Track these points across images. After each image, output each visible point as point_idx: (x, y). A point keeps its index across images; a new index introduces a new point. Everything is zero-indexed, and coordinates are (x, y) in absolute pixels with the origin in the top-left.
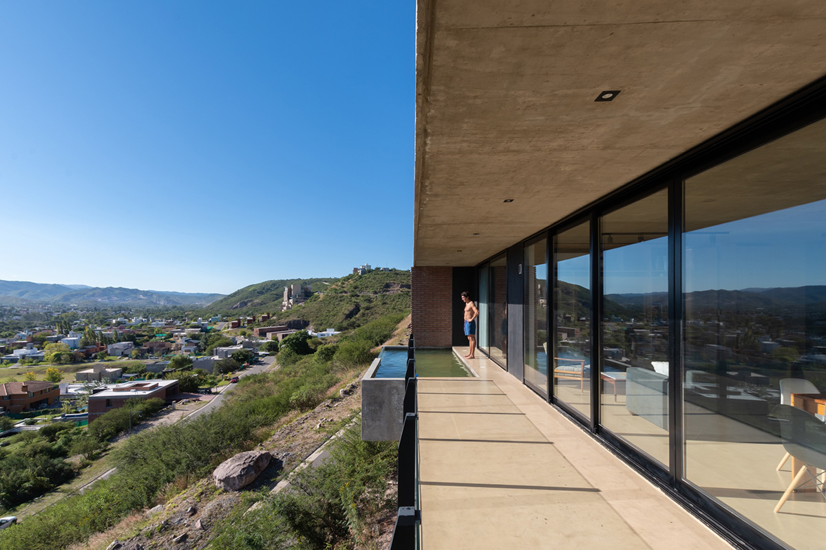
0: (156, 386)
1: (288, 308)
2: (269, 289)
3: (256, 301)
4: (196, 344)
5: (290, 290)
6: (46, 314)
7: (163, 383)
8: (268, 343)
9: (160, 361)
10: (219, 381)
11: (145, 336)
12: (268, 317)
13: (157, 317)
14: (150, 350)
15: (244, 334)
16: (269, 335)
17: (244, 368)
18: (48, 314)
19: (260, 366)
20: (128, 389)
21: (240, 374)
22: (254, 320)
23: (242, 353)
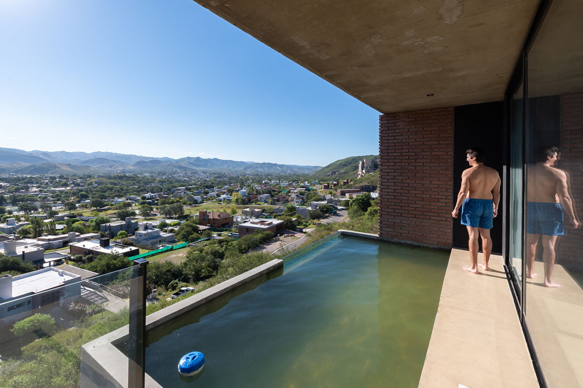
0: (271, 223)
1: (362, 176)
2: (350, 163)
3: (341, 171)
4: (302, 198)
5: (363, 163)
6: (237, 177)
7: (276, 222)
8: (345, 200)
9: (282, 207)
10: (310, 224)
11: (276, 191)
12: (348, 182)
13: (285, 180)
14: (278, 200)
15: (331, 193)
16: (347, 195)
17: (327, 217)
18: (238, 177)
19: (338, 217)
20: (257, 223)
21: (324, 221)
22: (338, 184)
23: (325, 207)
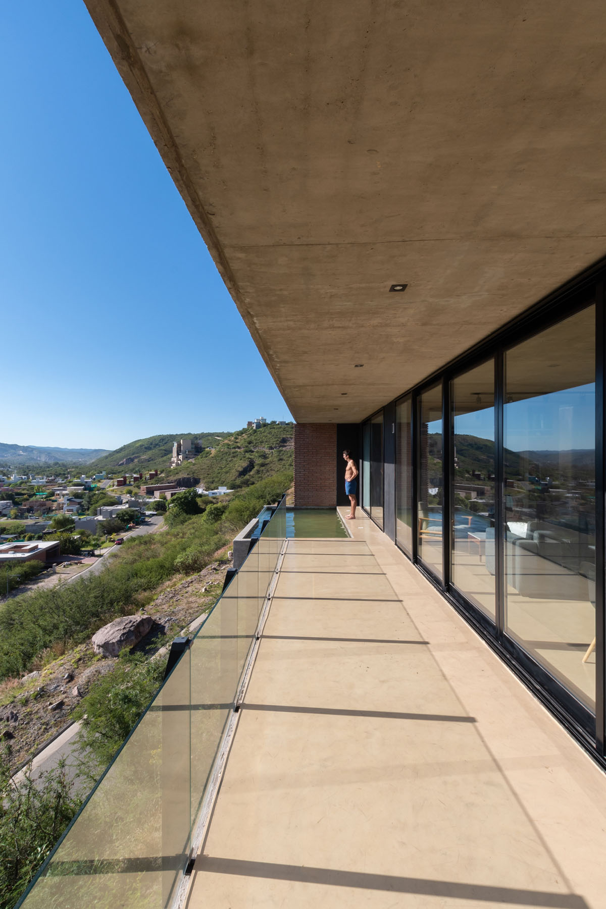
0: (36, 548)
1: (177, 464)
2: (157, 445)
3: (144, 457)
4: (79, 503)
5: (179, 446)
7: (43, 545)
8: (155, 502)
9: (41, 521)
10: (103, 543)
11: (25, 494)
12: (156, 474)
13: (38, 474)
14: (30, 510)
15: (130, 492)
16: (157, 494)
17: (130, 529)
19: (147, 527)
20: (6, 551)
21: (125, 536)
22: (141, 477)
23: (127, 513)
